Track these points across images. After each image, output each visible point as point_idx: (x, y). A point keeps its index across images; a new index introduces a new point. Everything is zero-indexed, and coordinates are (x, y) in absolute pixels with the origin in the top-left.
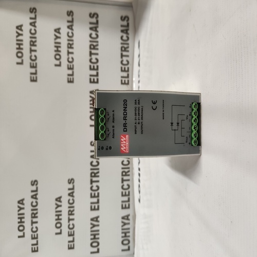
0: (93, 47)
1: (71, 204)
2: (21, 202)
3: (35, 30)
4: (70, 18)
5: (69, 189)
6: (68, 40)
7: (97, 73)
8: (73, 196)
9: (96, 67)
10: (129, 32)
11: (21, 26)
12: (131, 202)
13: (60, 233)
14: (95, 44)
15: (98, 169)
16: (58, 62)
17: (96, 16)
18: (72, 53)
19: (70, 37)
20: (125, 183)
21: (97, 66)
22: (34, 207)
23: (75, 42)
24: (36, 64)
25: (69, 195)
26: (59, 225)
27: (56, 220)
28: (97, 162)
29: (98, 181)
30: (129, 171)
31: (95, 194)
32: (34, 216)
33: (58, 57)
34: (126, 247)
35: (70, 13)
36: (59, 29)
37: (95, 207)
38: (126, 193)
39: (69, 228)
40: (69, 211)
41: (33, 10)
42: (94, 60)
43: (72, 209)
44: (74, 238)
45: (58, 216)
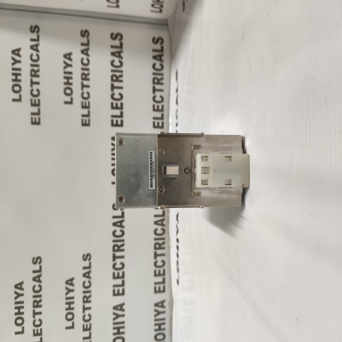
0: (116, 78)
1: (87, 288)
2: (19, 286)
3: (37, 55)
4: (84, 40)
5: (84, 268)
6: (83, 69)
7: (122, 113)
8: (89, 277)
9: (119, 106)
10: (163, 58)
11: (19, 50)
12: (167, 284)
13: (72, 327)
14: (118, 74)
15: (123, 241)
16: (68, 99)
17: (119, 37)
18: (88, 86)
19: (85, 66)
20: (159, 259)
21: (122, 104)
22: (37, 293)
23: (91, 72)
24: (39, 100)
25: (84, 275)
26: (70, 316)
27: (67, 309)
28: (121, 231)
29: (123, 257)
30: (164, 243)
31: (119, 274)
32: (37, 304)
33: (68, 91)
35: (85, 33)
36: (70, 54)
37: (118, 291)
38: (161, 271)
39: (85, 320)
40: (84, 297)
41: (34, 29)
42: (117, 96)
43: (88, 295)
44: (90, 334)
45: (69, 304)
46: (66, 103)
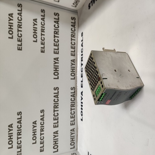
0: (56, 33)
1: (42, 125)
2: (11, 126)
4: (43, 14)
5: (41, 116)
7: (58, 48)
8: (43, 120)
9: (57, 45)
11: (12, 14)
12: (75, 122)
14: (57, 31)
15: (58, 103)
16: (35, 40)
18: (44, 35)
19: (43, 25)
20: (73, 111)
21: (58, 44)
23: (45, 28)
26: (34, 138)
28: (57, 99)
29: (58, 111)
30: (74, 104)
31: (56, 118)
32: (19, 134)
34: (73, 147)
35: (43, 11)
36: (36, 19)
37: (56, 125)
38: (73, 116)
39: (41, 139)
41: (20, 5)
42: (56, 40)
43: (42, 128)
44: (43, 145)
45: (34, 132)
46: (34, 41)
